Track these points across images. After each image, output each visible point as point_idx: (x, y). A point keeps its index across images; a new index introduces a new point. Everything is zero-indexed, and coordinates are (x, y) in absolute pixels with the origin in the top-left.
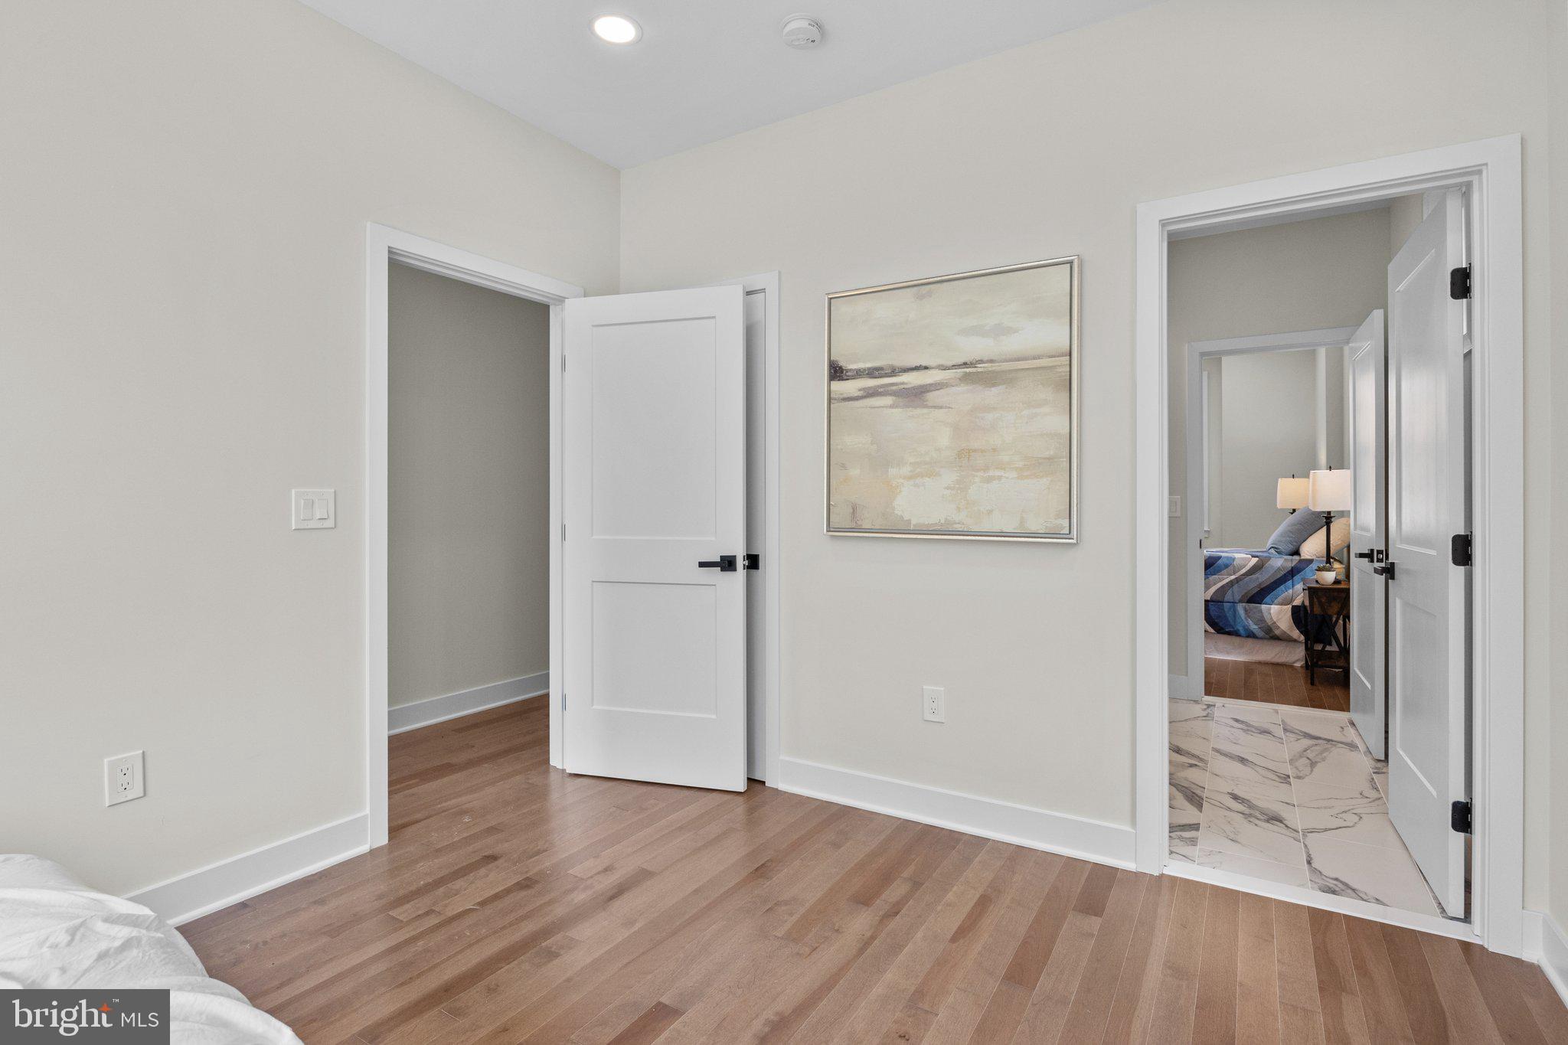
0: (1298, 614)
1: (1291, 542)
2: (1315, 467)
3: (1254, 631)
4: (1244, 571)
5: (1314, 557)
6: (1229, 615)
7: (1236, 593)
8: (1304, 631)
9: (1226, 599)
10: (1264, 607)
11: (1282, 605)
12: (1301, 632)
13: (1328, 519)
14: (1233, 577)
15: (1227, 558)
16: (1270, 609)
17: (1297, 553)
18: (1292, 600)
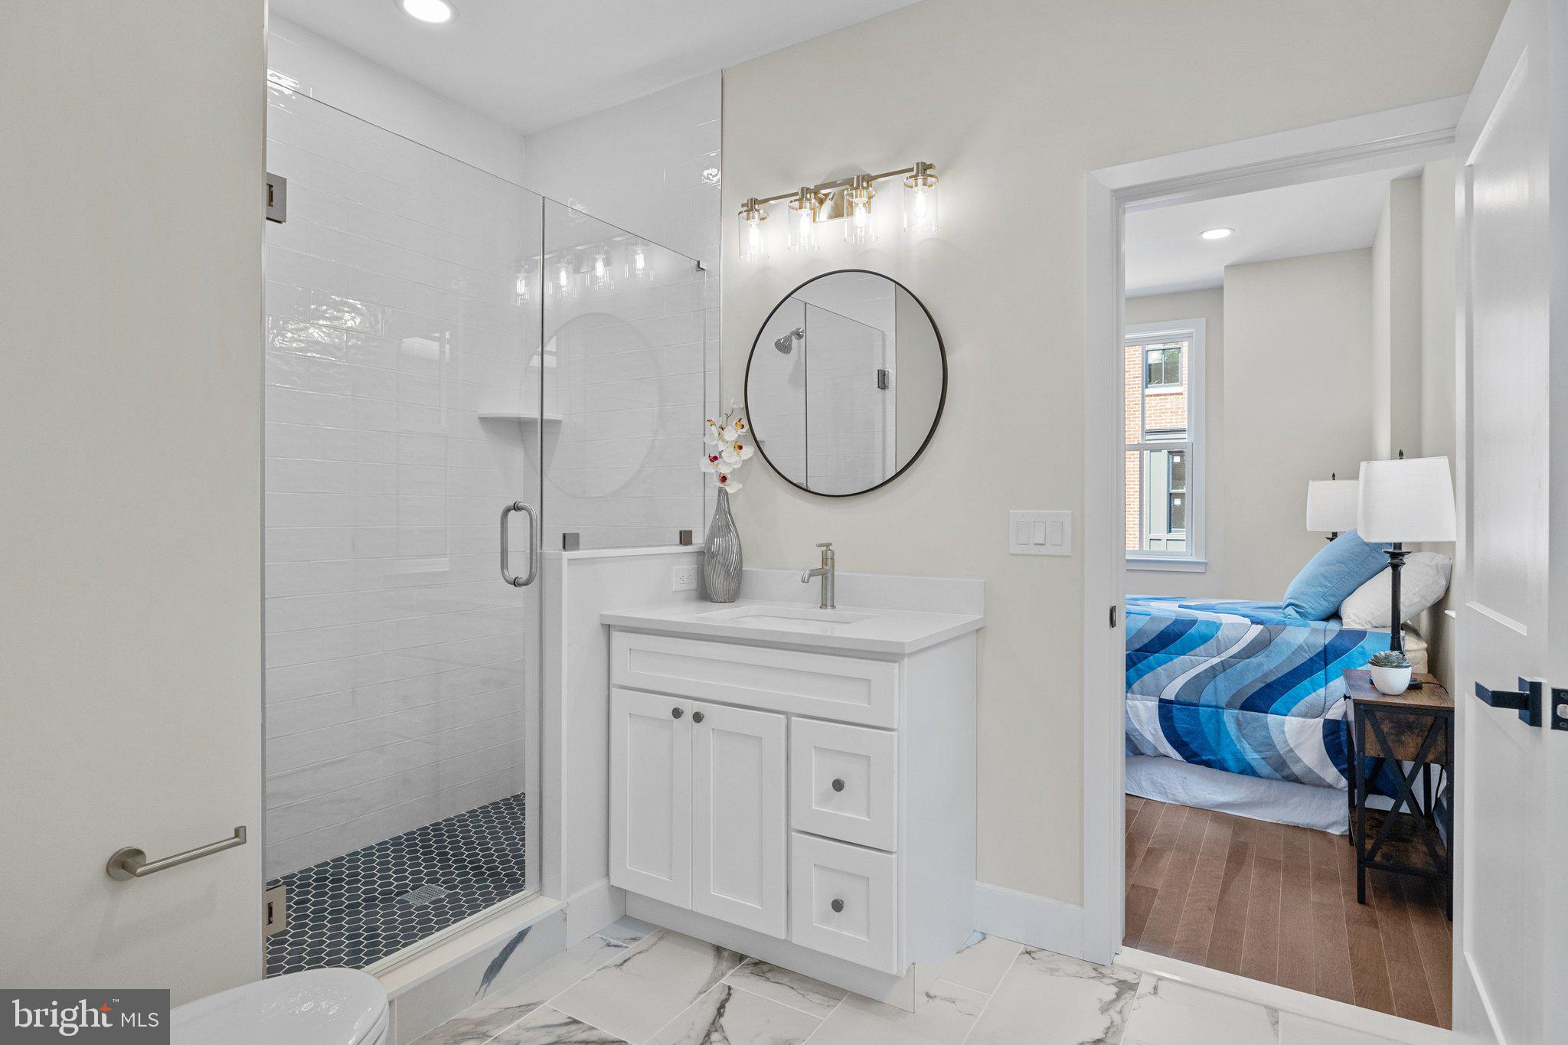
0: (1336, 738)
1: (1324, 596)
2: (1370, 456)
3: (1254, 764)
4: (1235, 649)
5: (1367, 627)
6: (1208, 729)
7: (1221, 691)
8: (1348, 772)
9: (1202, 701)
10: (1271, 719)
11: (1305, 716)
12: (1342, 772)
13: (1396, 556)
14: (1216, 660)
15: (1208, 623)
16: (1282, 724)
17: (1335, 615)
18: (1324, 710)
